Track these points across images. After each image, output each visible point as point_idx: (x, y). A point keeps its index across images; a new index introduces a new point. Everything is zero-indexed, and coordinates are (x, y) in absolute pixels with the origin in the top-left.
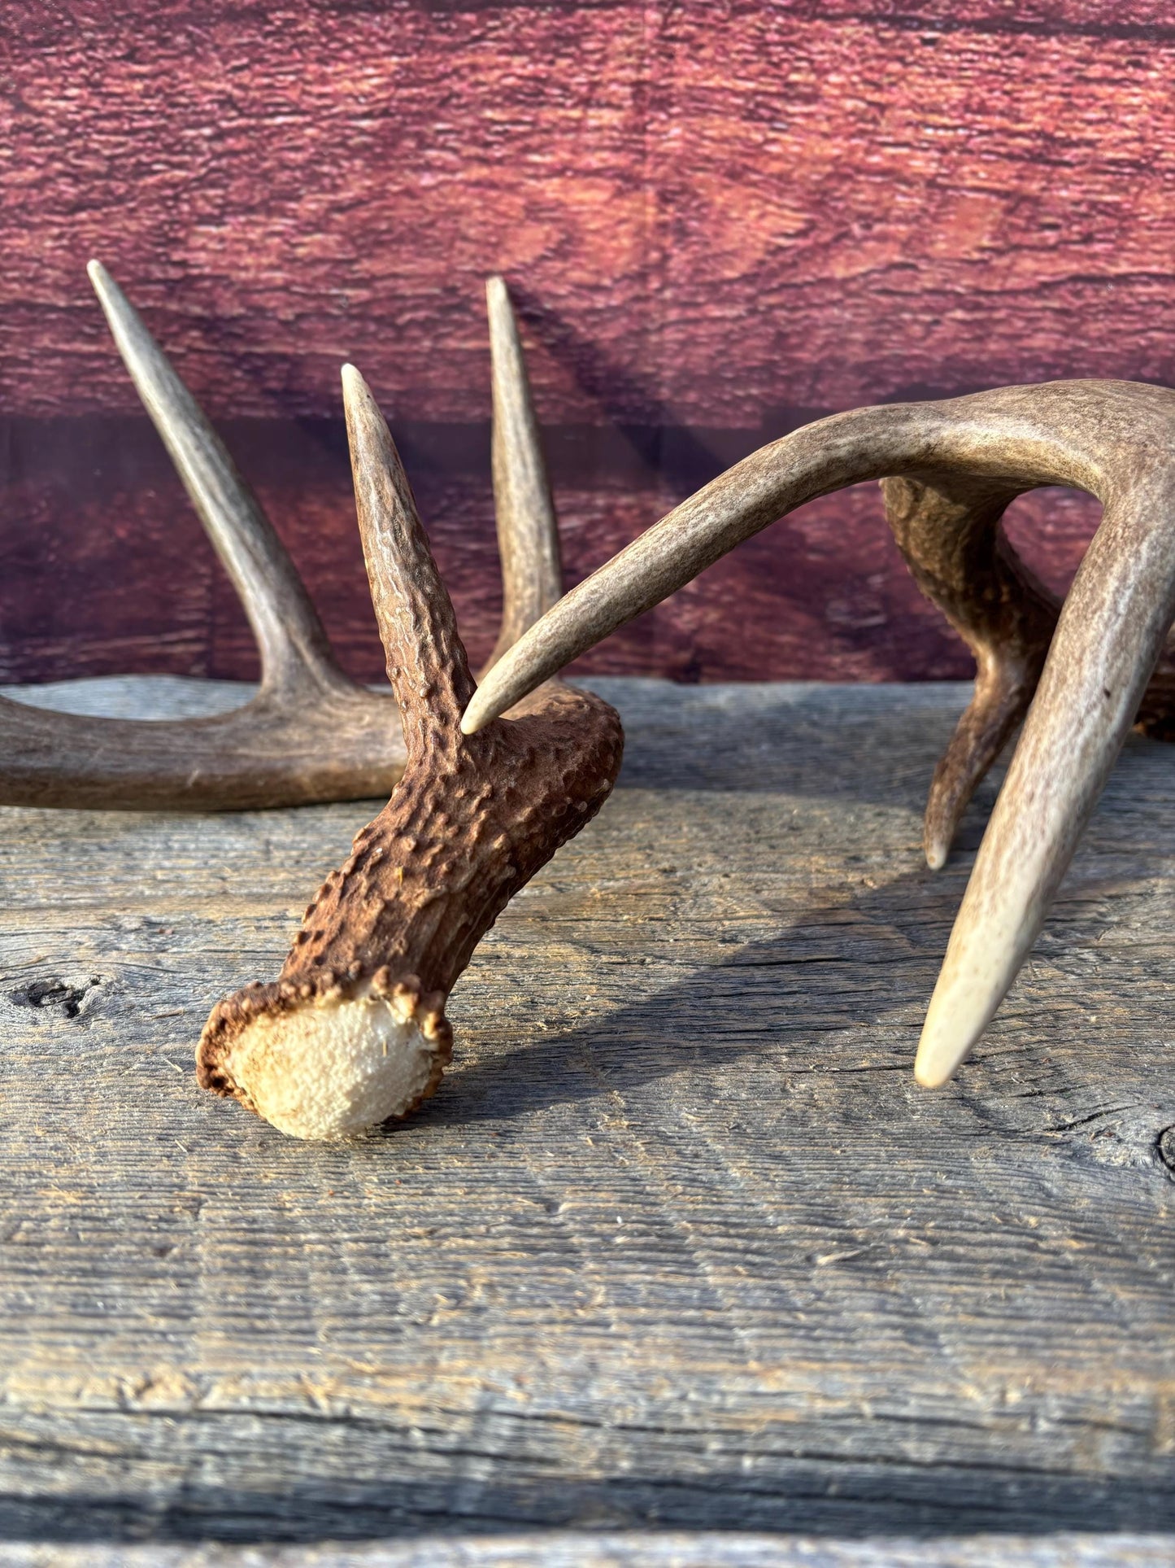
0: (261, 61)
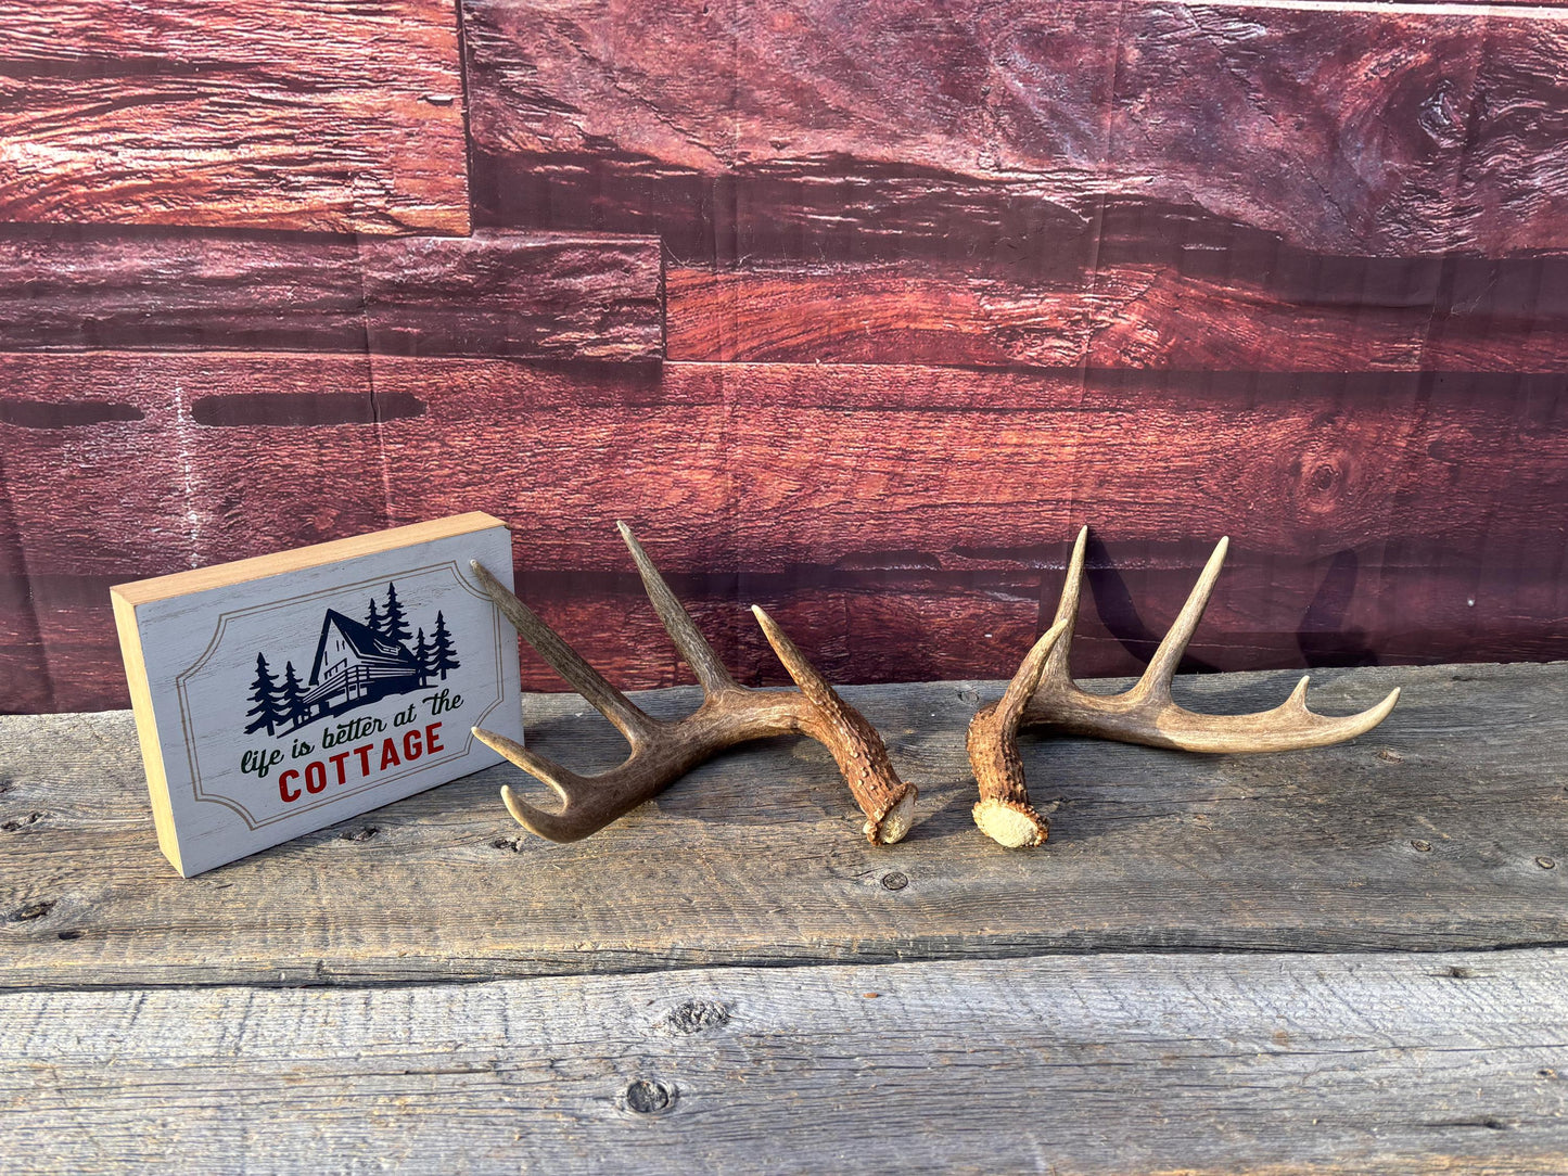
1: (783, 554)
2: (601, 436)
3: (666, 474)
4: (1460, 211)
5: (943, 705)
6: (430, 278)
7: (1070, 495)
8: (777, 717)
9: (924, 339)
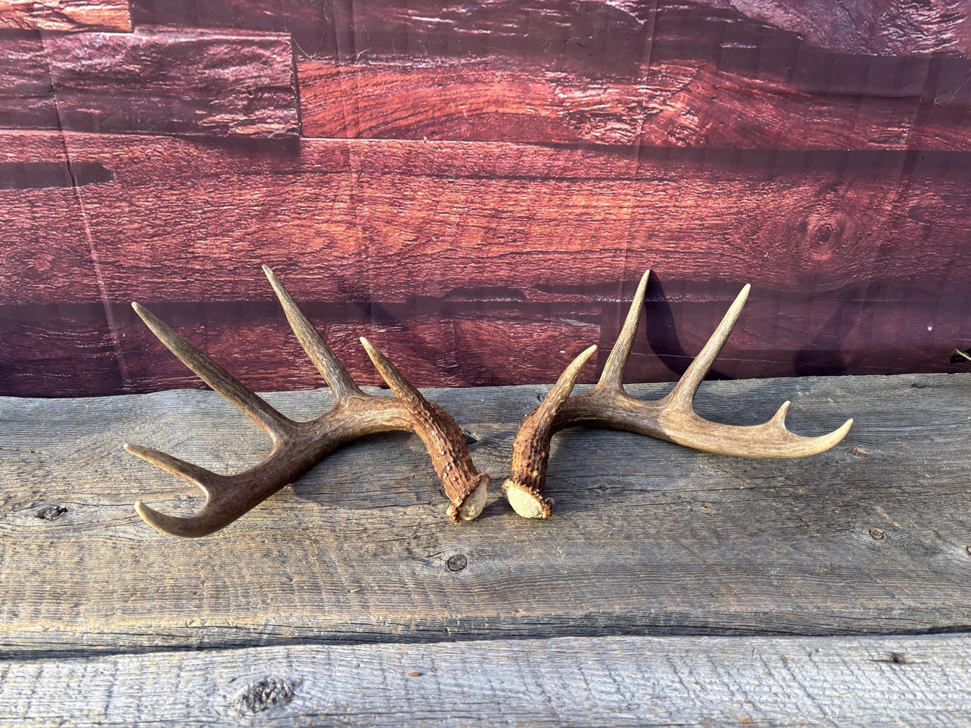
0: (218, 190)
1: (405, 288)
2: (255, 197)
3: (309, 227)
4: (946, 18)
5: (525, 405)
6: (104, 68)
7: (625, 246)
8: (388, 417)
9: (510, 122)
